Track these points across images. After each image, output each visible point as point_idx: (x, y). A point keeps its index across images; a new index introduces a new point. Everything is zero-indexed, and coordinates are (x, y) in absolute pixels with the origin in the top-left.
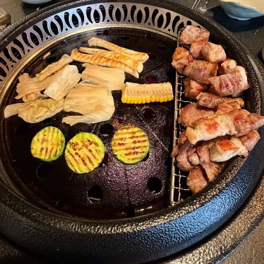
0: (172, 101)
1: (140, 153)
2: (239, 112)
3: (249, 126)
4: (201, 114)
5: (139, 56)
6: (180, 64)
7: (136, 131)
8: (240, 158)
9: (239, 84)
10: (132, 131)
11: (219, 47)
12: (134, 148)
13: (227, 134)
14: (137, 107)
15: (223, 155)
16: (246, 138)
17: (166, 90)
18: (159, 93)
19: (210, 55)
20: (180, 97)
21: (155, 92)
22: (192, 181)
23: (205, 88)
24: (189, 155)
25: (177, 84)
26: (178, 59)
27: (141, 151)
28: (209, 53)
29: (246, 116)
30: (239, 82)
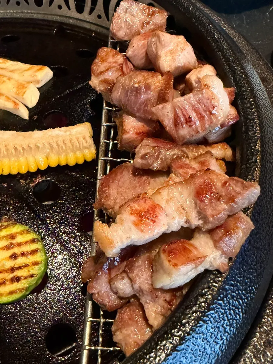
0: (93, 160)
1: (26, 278)
2: (206, 178)
3: (225, 206)
4: (140, 186)
5: (30, 72)
6: (106, 81)
7: (17, 233)
8: (214, 274)
9: (211, 114)
10: (9, 233)
11: (180, 40)
12: (12, 270)
13: (182, 227)
14: (22, 181)
15: (173, 276)
16: (221, 232)
17: (78, 139)
18: (62, 147)
19: (160, 57)
20: (108, 151)
21: (55, 146)
22: (121, 332)
23: (154, 128)
24: (112, 276)
25: (104, 124)
26: (101, 73)
27: (28, 274)
28: (159, 53)
29: (219, 185)
30: (211, 109)
